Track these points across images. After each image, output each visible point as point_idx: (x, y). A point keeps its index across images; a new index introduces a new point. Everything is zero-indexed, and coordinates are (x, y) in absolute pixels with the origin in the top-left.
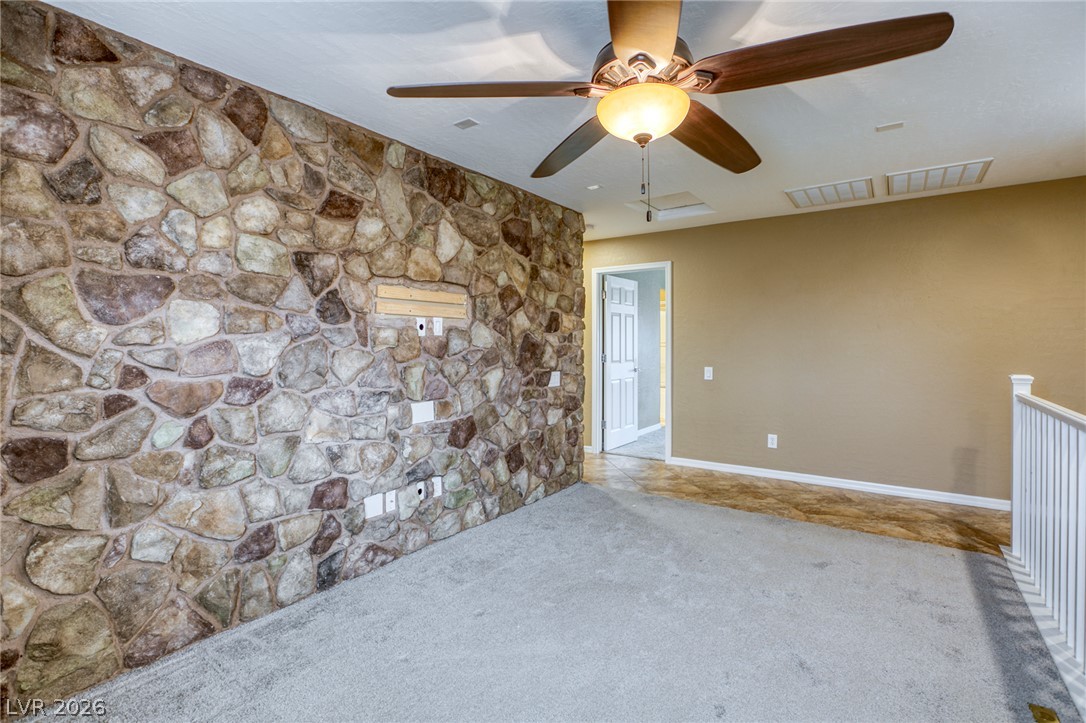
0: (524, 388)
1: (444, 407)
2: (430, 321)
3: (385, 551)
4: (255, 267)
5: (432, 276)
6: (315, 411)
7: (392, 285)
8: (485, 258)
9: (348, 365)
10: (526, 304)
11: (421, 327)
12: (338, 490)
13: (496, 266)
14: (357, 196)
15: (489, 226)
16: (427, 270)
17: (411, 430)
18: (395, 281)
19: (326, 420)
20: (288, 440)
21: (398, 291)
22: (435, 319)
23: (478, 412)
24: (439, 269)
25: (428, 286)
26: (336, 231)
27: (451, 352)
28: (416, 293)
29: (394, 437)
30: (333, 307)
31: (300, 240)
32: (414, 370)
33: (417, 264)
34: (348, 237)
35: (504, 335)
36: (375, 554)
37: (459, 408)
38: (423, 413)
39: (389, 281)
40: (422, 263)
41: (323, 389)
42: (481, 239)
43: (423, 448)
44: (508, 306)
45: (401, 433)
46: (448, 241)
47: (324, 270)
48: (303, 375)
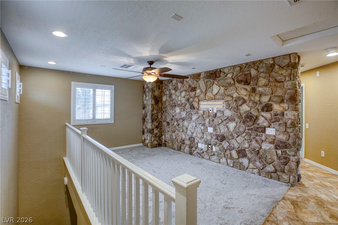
0: (247, 131)
1: (215, 130)
2: (213, 109)
3: (201, 155)
4: (183, 102)
5: (212, 98)
6: (190, 125)
7: (204, 102)
8: (228, 90)
9: (194, 117)
10: (247, 102)
11: (210, 110)
12: (193, 139)
13: (233, 92)
14: (196, 86)
15: (228, 81)
16: (211, 97)
17: (207, 133)
18: (204, 101)
19: (191, 126)
20: (186, 128)
21: (206, 103)
22: (214, 108)
23: (226, 134)
24: (213, 96)
25: (212, 101)
26: (192, 94)
27: (217, 116)
28: (209, 103)
29: (203, 133)
30: (192, 107)
31: (187, 97)
32: (207, 120)
33: (208, 96)
34: (194, 94)
35: (237, 113)
36: (198, 154)
37: (219, 131)
38: (210, 130)
39: (203, 101)
40: (209, 96)
41: (191, 121)
42: (226, 85)
43: (209, 138)
44: (239, 103)
45: (205, 133)
46: (215, 89)
47: (191, 101)
48: (188, 118)
